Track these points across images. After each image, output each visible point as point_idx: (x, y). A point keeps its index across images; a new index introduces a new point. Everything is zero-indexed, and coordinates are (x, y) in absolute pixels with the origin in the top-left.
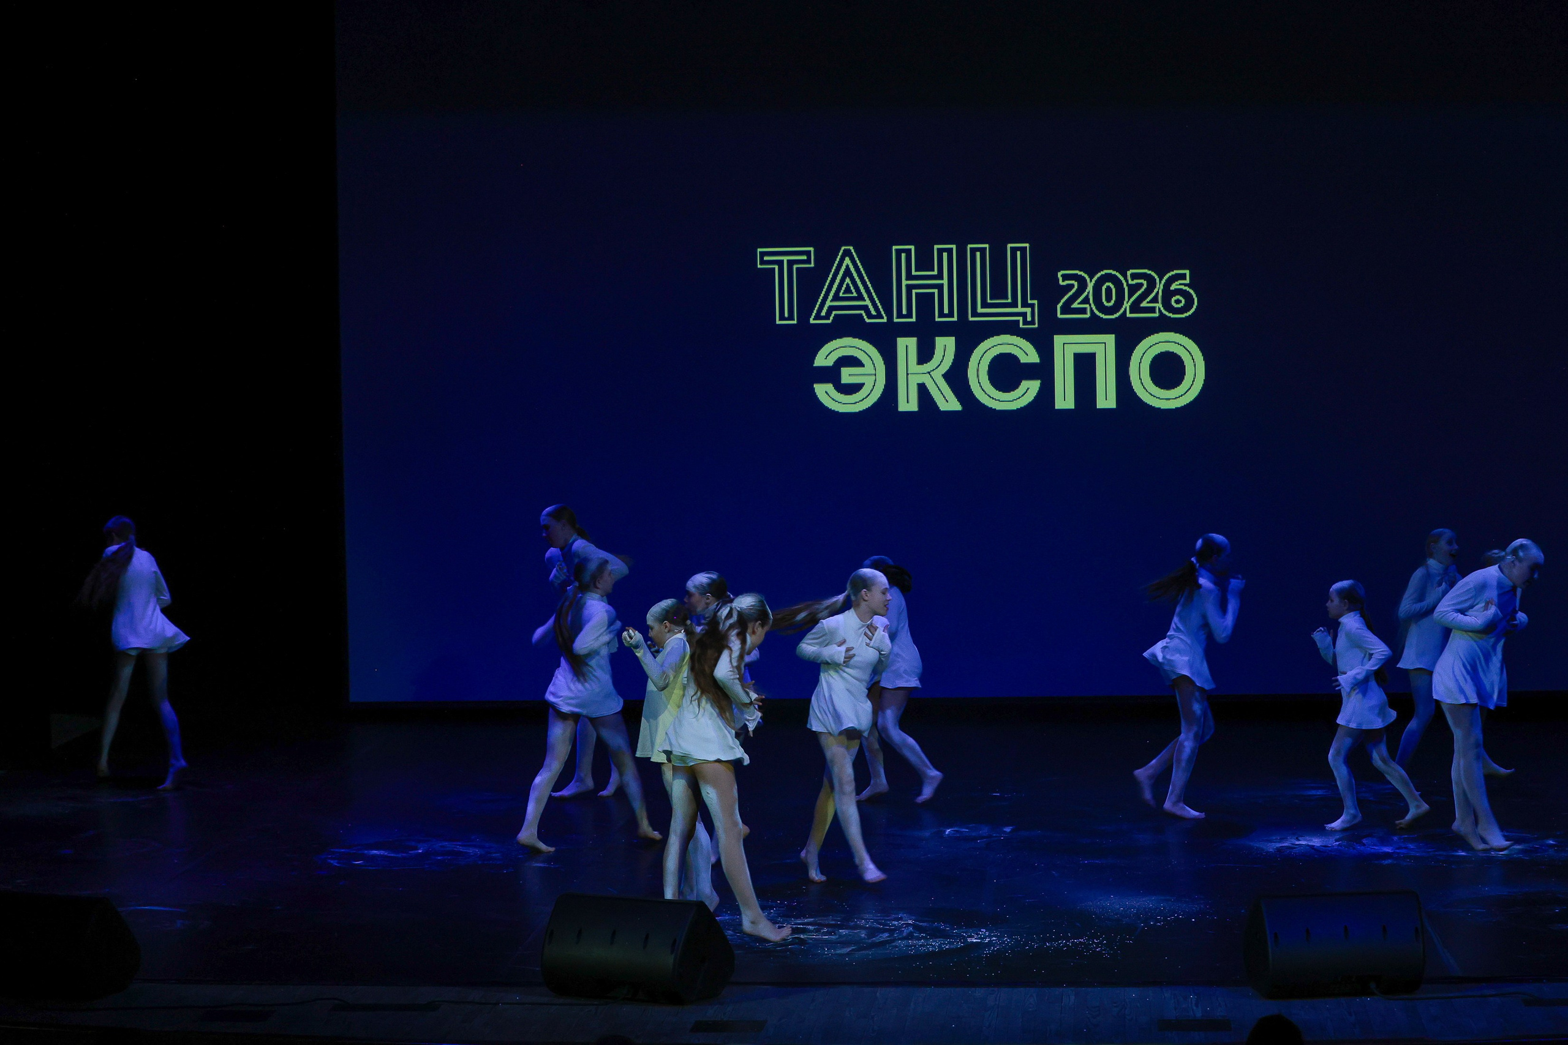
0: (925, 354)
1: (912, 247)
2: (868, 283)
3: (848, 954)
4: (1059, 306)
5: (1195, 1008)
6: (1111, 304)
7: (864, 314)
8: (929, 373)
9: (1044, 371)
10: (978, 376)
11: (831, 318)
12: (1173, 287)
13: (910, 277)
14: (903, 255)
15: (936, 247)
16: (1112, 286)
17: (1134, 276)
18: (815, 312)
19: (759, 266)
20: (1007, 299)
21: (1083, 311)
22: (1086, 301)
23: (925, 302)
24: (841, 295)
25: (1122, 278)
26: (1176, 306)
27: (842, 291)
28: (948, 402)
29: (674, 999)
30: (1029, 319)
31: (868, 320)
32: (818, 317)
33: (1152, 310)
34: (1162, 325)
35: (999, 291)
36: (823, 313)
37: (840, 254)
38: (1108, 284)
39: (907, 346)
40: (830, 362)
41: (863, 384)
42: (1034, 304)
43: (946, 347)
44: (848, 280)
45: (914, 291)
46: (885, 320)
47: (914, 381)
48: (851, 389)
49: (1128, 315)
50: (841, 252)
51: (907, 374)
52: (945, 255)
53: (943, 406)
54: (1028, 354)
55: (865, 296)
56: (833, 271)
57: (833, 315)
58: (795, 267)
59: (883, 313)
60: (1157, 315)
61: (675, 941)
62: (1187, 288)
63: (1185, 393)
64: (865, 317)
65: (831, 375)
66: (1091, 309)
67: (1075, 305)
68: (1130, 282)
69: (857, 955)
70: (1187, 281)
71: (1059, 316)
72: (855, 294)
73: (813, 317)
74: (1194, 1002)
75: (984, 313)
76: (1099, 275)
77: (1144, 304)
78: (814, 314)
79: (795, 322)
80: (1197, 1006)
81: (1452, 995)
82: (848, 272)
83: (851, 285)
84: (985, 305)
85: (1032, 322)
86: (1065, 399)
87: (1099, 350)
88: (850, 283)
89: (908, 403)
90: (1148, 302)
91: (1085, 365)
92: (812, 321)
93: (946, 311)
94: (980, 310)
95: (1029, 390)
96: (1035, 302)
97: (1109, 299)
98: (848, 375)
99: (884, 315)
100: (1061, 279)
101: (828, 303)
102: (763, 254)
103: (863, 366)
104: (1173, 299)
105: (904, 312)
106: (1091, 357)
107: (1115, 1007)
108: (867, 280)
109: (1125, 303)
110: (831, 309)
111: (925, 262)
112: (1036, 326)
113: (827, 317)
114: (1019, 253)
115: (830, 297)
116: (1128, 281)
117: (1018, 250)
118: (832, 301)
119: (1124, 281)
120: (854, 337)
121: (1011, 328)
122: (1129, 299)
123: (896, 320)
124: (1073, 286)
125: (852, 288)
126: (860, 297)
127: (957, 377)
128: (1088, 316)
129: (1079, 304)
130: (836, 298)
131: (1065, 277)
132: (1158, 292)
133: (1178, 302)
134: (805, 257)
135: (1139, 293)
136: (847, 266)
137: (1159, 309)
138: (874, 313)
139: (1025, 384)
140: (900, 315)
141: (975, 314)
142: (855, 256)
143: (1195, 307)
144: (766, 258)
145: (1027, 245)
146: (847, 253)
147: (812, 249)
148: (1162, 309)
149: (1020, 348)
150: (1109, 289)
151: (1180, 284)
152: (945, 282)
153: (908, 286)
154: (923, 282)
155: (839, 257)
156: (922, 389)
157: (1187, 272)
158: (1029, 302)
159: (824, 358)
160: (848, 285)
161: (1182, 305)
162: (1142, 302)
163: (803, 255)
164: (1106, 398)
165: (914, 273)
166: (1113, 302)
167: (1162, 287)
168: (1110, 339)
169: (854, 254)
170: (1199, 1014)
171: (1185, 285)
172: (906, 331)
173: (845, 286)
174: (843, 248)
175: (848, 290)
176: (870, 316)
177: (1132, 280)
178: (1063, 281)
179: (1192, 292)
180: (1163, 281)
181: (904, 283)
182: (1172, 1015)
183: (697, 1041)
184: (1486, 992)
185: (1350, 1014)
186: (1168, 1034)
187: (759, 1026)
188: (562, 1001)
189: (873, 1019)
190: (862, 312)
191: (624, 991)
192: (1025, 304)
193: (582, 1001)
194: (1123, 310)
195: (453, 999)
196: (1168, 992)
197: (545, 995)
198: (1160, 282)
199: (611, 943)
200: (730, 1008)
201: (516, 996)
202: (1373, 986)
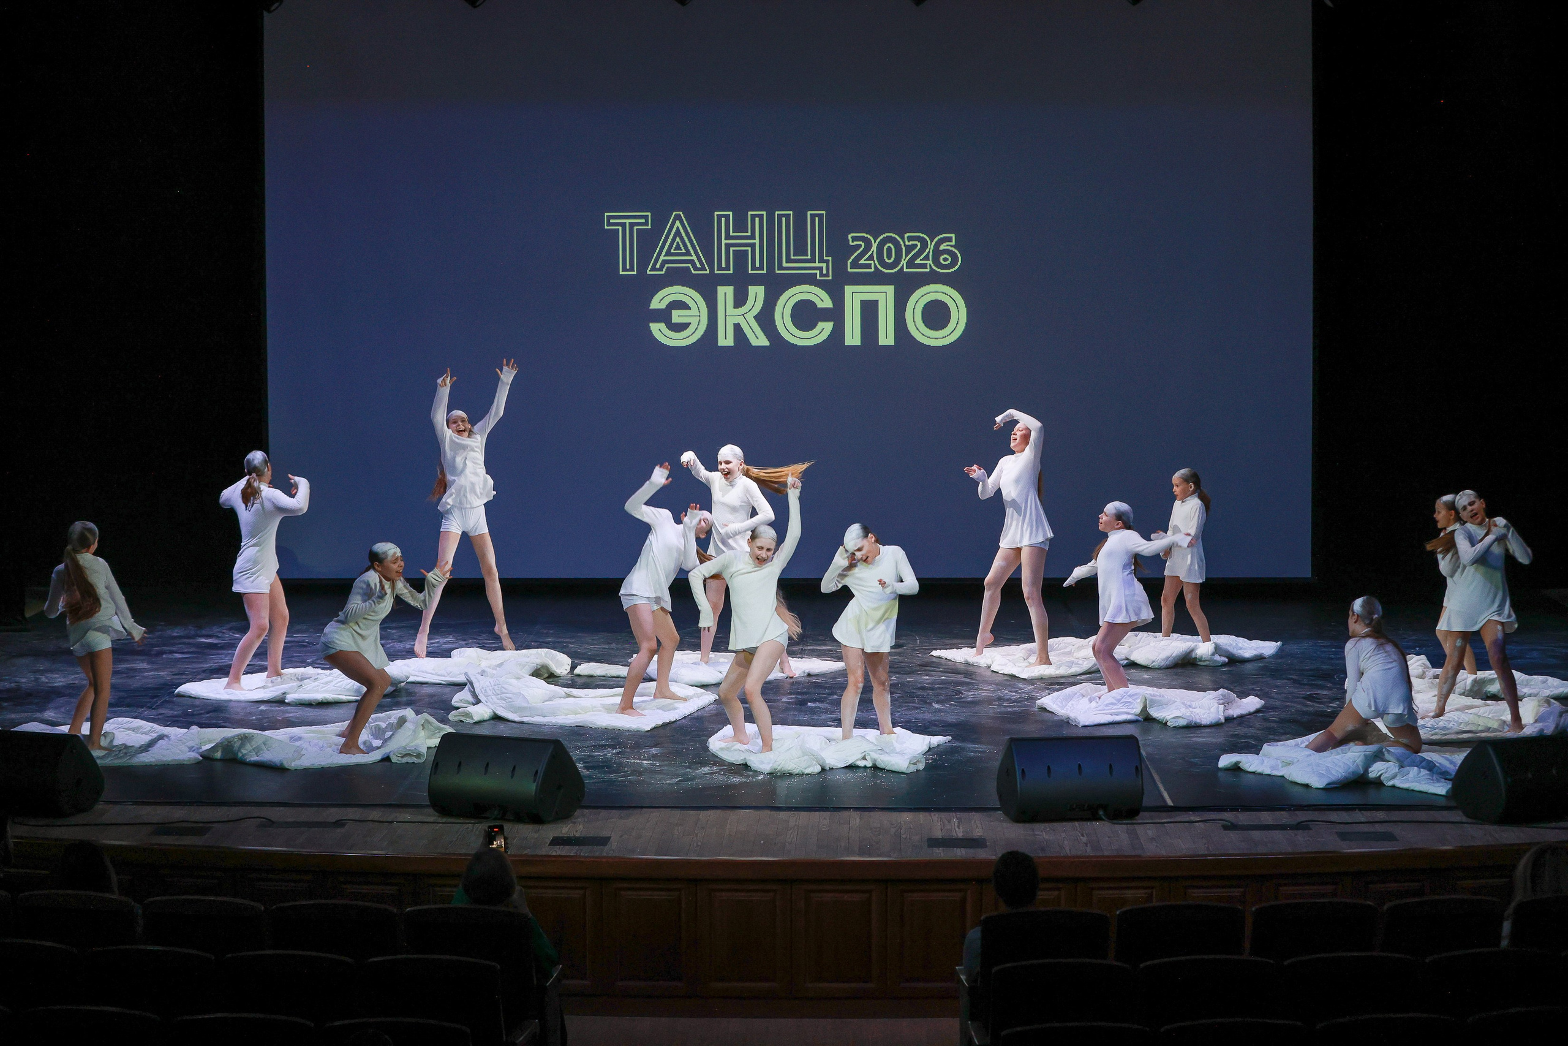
0: (740, 300)
1: (731, 213)
2: (695, 242)
3: (676, 783)
4: (849, 262)
5: (957, 829)
6: (891, 261)
7: (691, 267)
8: (743, 315)
9: (836, 314)
10: (783, 318)
11: (664, 270)
12: (942, 248)
13: (728, 237)
14: (723, 219)
15: (750, 213)
16: (892, 246)
17: (910, 239)
18: (651, 264)
19: (606, 227)
20: (807, 256)
21: (869, 266)
22: (871, 258)
23: (741, 257)
24: (672, 251)
25: (900, 240)
26: (944, 263)
27: (673, 248)
28: (758, 339)
29: (537, 819)
30: (825, 272)
31: (694, 272)
32: (653, 269)
33: (924, 266)
34: (933, 278)
35: (800, 249)
36: (658, 266)
37: (672, 218)
38: (888, 245)
39: (725, 293)
40: (663, 306)
41: (690, 324)
42: (829, 260)
43: (757, 294)
44: (678, 239)
45: (732, 249)
46: (708, 272)
47: (731, 322)
48: (681, 327)
49: (905, 270)
50: (673, 216)
51: (726, 316)
52: (757, 220)
53: (754, 342)
54: (824, 301)
55: (692, 252)
56: (666, 231)
57: (665, 268)
58: (635, 228)
59: (706, 266)
60: (928, 270)
61: (537, 771)
62: (954, 249)
63: (950, 334)
64: (692, 269)
65: (663, 316)
66: (875, 264)
67: (862, 261)
68: (907, 243)
69: (684, 784)
70: (953, 243)
72: (684, 251)
73: (649, 269)
74: (956, 824)
75: (788, 267)
76: (882, 237)
77: (918, 261)
78: (650, 267)
79: (635, 273)
80: (959, 828)
81: (1163, 821)
82: (678, 233)
83: (680, 243)
84: (789, 260)
85: (827, 275)
86: (853, 337)
87: (881, 298)
88: (680, 241)
89: (726, 340)
90: (921, 260)
91: (869, 310)
92: (648, 272)
93: (757, 265)
94: (785, 265)
95: (824, 329)
96: (830, 258)
97: (889, 257)
98: (677, 316)
99: (707, 268)
100: (851, 240)
101: (662, 258)
102: (609, 217)
103: (690, 308)
104: (942, 258)
105: (724, 266)
106: (875, 304)
107: (893, 828)
108: (694, 240)
109: (903, 260)
110: (665, 262)
111: (741, 225)
112: (831, 278)
113: (661, 269)
114: (817, 218)
115: (664, 253)
116: (905, 242)
118: (665, 256)
119: (902, 243)
120: (683, 285)
121: (810, 280)
122: (906, 257)
123: (716, 272)
124: (860, 245)
125: (681, 246)
126: (688, 253)
127: (766, 319)
128: (872, 270)
129: (865, 260)
130: (668, 253)
131: (855, 239)
132: (929, 252)
133: (945, 260)
134: (643, 221)
135: (914, 252)
136: (678, 228)
137: (930, 265)
138: (699, 266)
139: (821, 325)
141: (781, 267)
142: (684, 220)
143: (959, 264)
144: (611, 221)
145: (824, 212)
146: (678, 217)
147: (649, 214)
148: (932, 265)
149: (817, 296)
150: (889, 249)
151: (947, 246)
152: (757, 241)
153: (726, 244)
154: (739, 241)
155: (671, 220)
156: (737, 328)
157: (953, 236)
158: (825, 258)
159: (658, 302)
160: (678, 243)
161: (949, 262)
162: (916, 260)
163: (642, 219)
164: (886, 337)
165: (732, 234)
166: (892, 259)
167: (932, 248)
168: (890, 289)
169: (683, 218)
170: (960, 835)
171: (951, 246)
172: (725, 281)
173: (675, 244)
174: (674, 213)
175: (678, 247)
176: (696, 268)
177: (909, 242)
178: (853, 242)
179: (957, 251)
180: (934, 243)
181: (724, 242)
182: (939, 834)
183: (554, 854)
184: (1193, 818)
185: (1083, 835)
186: (936, 850)
187: (604, 841)
188: (444, 820)
189: (697, 836)
190: (690, 265)
191: (496, 812)
192: (821, 260)
193: (461, 820)
194: (900, 265)
195: (357, 818)
196: (935, 817)
197: (431, 815)
198: (931, 244)
199: (485, 774)
200: (581, 827)
201: (407, 815)
202: (1101, 813)
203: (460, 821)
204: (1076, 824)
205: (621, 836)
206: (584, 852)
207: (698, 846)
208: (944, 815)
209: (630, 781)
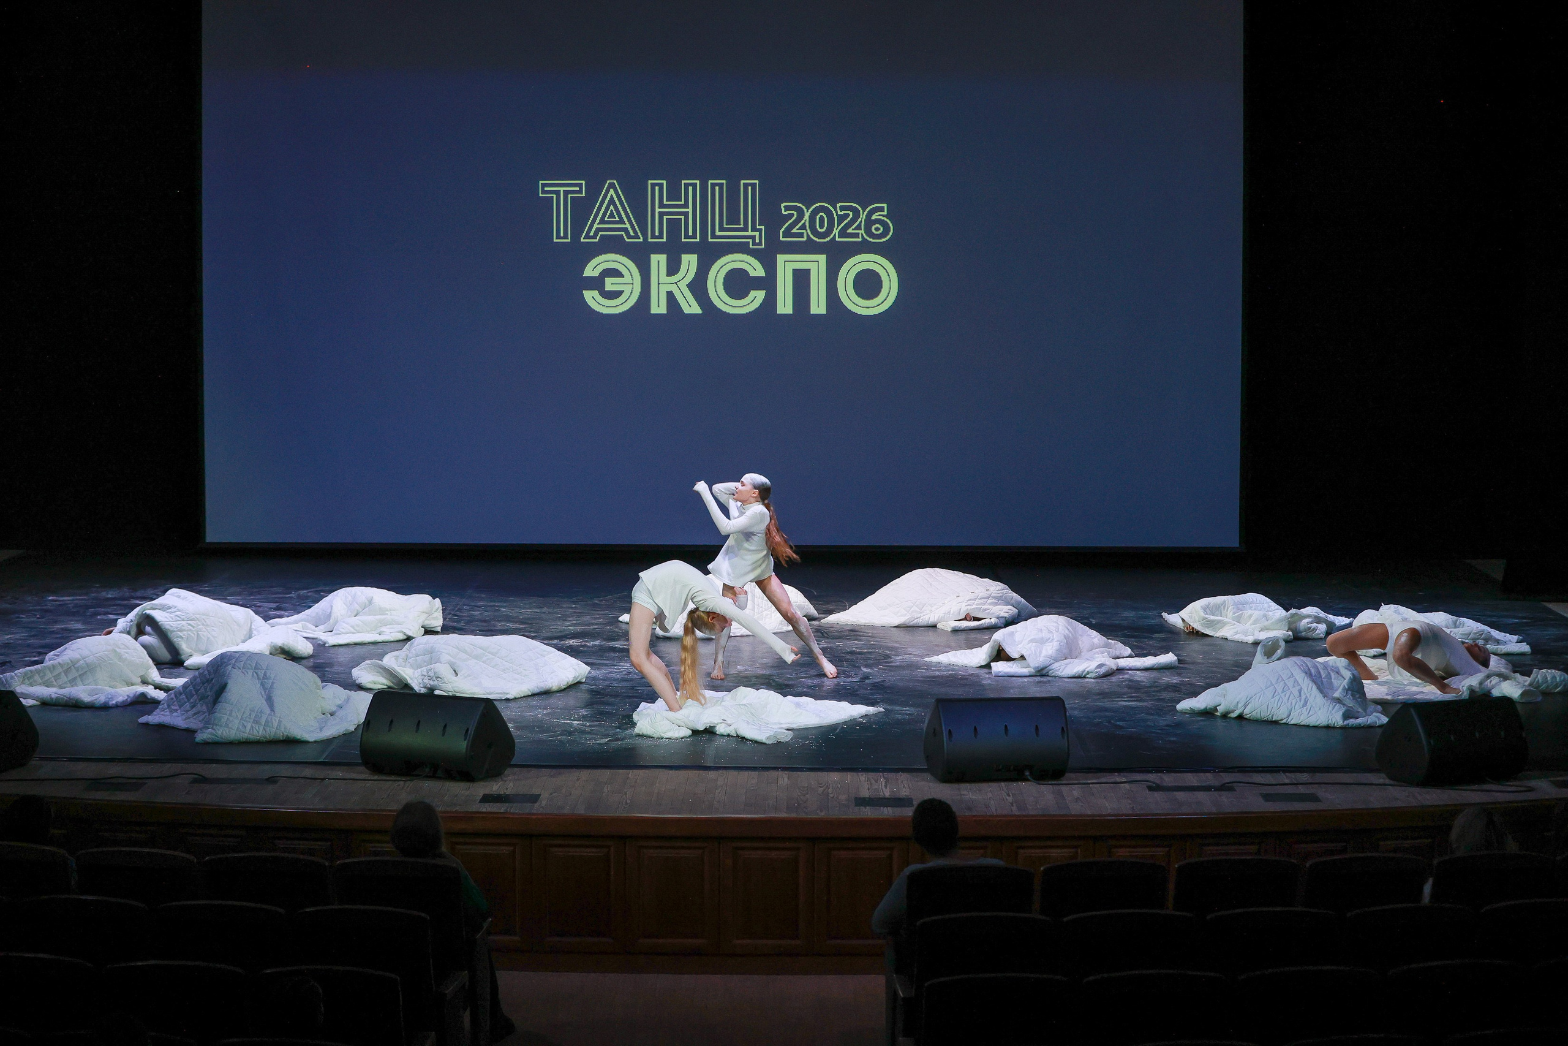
0: (673, 268)
1: (664, 182)
2: (628, 210)
3: (606, 743)
4: (781, 231)
5: (884, 789)
6: (823, 230)
7: (624, 235)
8: (676, 283)
9: (768, 284)
10: (715, 286)
11: (598, 238)
12: (874, 217)
13: (662, 205)
14: (657, 188)
15: (683, 182)
16: (824, 216)
17: (842, 208)
18: (585, 232)
19: (540, 195)
21: (801, 235)
22: (803, 227)
23: (674, 226)
24: (606, 219)
25: (832, 209)
26: (876, 232)
27: (607, 216)
28: (691, 307)
29: (467, 777)
30: (757, 241)
31: (627, 240)
32: (587, 237)
33: (856, 235)
34: (865, 247)
35: (733, 218)
36: (592, 234)
37: (606, 186)
38: (821, 214)
39: (658, 261)
40: (596, 273)
41: (624, 291)
42: (761, 229)
43: (690, 262)
44: (612, 207)
45: (665, 217)
46: (641, 240)
47: (664, 290)
48: (615, 295)
49: (837, 239)
50: (607, 184)
51: (659, 284)
52: (690, 188)
53: (687, 310)
54: (756, 269)
55: (626, 220)
56: (600, 199)
57: (599, 235)
58: (569, 196)
59: (639, 234)
60: (860, 240)
61: (468, 730)
62: (885, 219)
63: (882, 303)
64: (625, 237)
65: (597, 284)
66: (807, 233)
67: (794, 231)
68: (839, 213)
69: (613, 744)
70: (885, 213)
71: (782, 239)
72: (617, 219)
73: (583, 236)
74: (883, 785)
75: (721, 236)
76: (814, 206)
77: (850, 231)
78: (584, 234)
79: (569, 240)
80: (886, 788)
82: (612, 201)
83: (614, 212)
84: (722, 229)
86: (785, 306)
87: (812, 267)
88: (613, 209)
89: (658, 307)
90: (853, 229)
91: (801, 278)
92: (582, 240)
93: (690, 233)
94: (718, 233)
95: (757, 297)
96: (763, 227)
97: (821, 226)
98: (610, 284)
99: (641, 236)
100: (783, 209)
101: (596, 226)
102: (544, 185)
103: (623, 276)
104: (874, 227)
105: (657, 234)
106: (807, 272)
107: (820, 787)
108: (627, 208)
109: (835, 229)
110: (598, 230)
111: (674, 194)
112: (763, 247)
113: (594, 237)
114: (750, 188)
115: (598, 221)
116: (837, 211)
117: (751, 188)
118: (599, 224)
119: (834, 212)
120: (616, 253)
121: (742, 249)
122: (838, 227)
123: (650, 240)
124: (793, 215)
125: (615, 214)
126: (622, 221)
127: (698, 287)
128: (805, 239)
129: (798, 229)
130: (602, 221)
131: (787, 208)
132: (861, 221)
133: (877, 229)
134: (578, 189)
135: (846, 221)
136: (612, 196)
137: (862, 235)
138: (632, 234)
139: (753, 293)
140: (653, 236)
141: (714, 236)
142: (618, 188)
143: (891, 234)
144: (546, 189)
145: (757, 182)
146: (612, 186)
147: (583, 182)
148: (864, 235)
149: (750, 264)
150: (822, 218)
151: (879, 215)
152: (690, 210)
153: (659, 212)
154: (674, 210)
155: (605, 189)
156: (670, 295)
157: (885, 205)
158: (758, 227)
159: (592, 270)
160: (612, 211)
161: (880, 231)
162: (848, 229)
163: (576, 187)
164: (818, 306)
165: (665, 202)
166: (825, 228)
167: (864, 217)
168: (822, 258)
169: (617, 186)
170: (887, 794)
171: (883, 216)
172: (658, 249)
173: (609, 212)
174: (608, 182)
175: (612, 216)
176: (629, 237)
177: (841, 211)
178: (785, 211)
179: (888, 221)
180: (866, 213)
181: (657, 210)
182: (865, 793)
183: (484, 810)
184: (1118, 780)
185: (1009, 795)
186: (862, 808)
187: (535, 799)
188: (376, 777)
189: (626, 794)
190: (623, 233)
191: (427, 770)
192: (754, 229)
193: (393, 778)
194: (833, 235)
195: (289, 775)
196: (863, 777)
197: (362, 773)
198: (863, 213)
199: (417, 731)
200: (511, 785)
201: (339, 772)
202: (1027, 773)
203: (391, 778)
204: (1003, 784)
205: (551, 794)
206: (515, 809)
207: (626, 803)
208: (871, 775)
209: (560, 741)
